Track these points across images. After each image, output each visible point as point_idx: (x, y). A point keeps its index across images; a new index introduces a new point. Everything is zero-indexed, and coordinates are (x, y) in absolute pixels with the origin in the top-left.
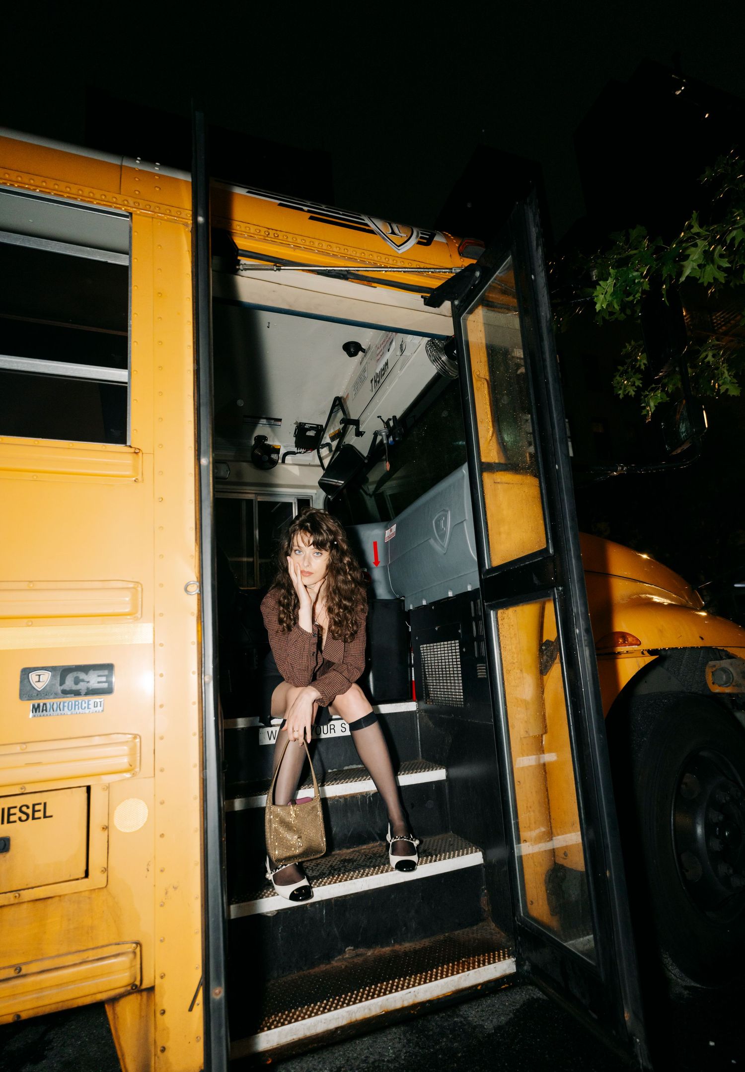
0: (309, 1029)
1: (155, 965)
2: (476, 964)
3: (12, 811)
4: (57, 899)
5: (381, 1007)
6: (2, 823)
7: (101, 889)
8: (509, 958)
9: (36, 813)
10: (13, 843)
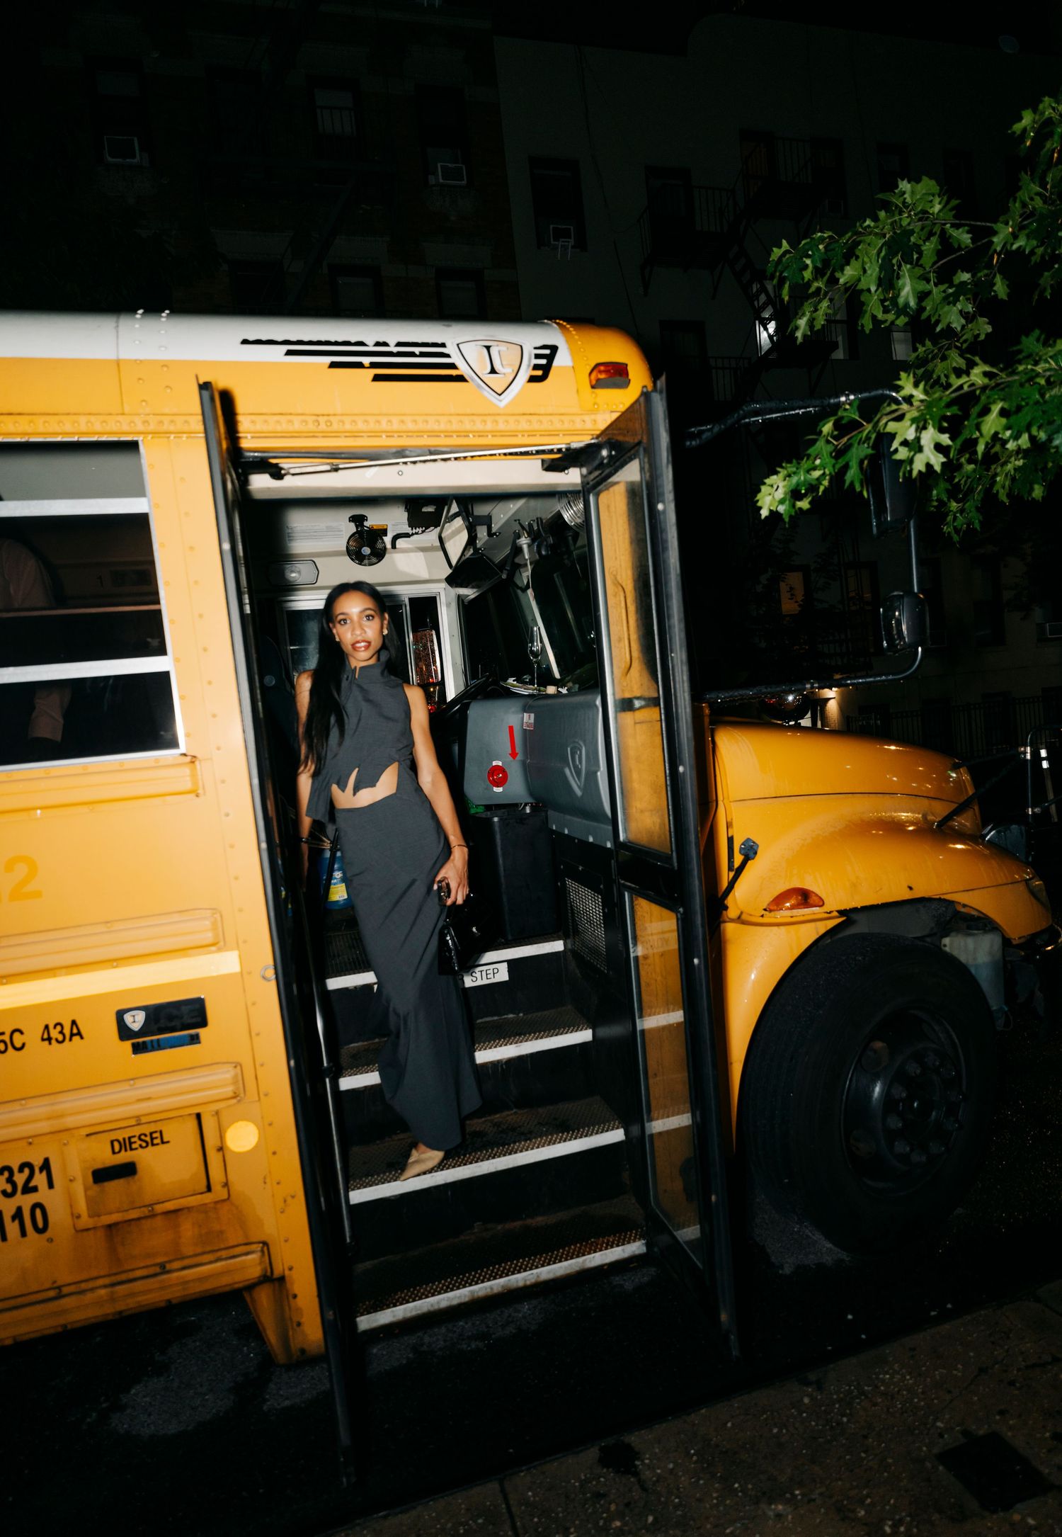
0: (432, 1305)
1: (282, 1260)
2: (604, 1245)
3: (133, 1140)
4: (186, 1210)
5: (503, 1286)
6: (126, 1150)
7: (224, 1201)
8: (639, 1239)
9: (153, 1139)
10: (139, 1166)
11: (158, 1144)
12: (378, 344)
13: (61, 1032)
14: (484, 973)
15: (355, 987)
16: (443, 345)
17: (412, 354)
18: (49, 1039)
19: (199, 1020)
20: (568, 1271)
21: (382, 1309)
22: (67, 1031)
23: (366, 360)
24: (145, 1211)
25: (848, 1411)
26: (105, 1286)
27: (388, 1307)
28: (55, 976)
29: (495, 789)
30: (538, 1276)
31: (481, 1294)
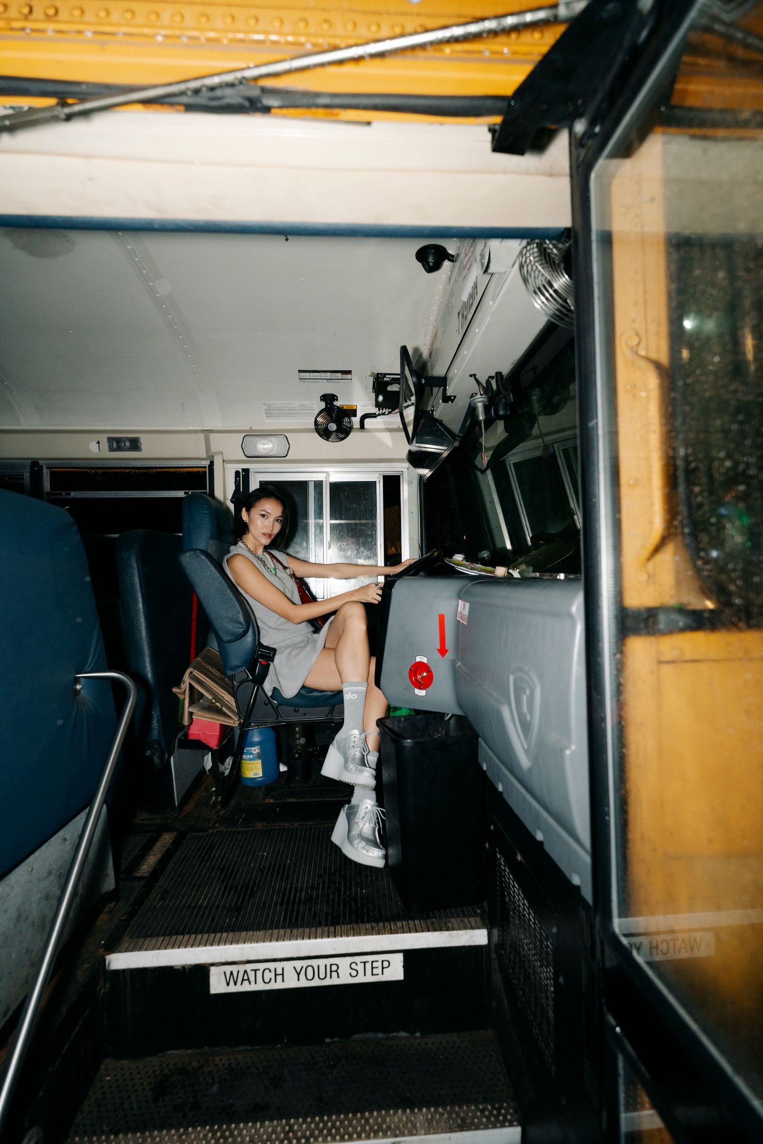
14: (368, 966)
15: (184, 967)
29: (417, 691)
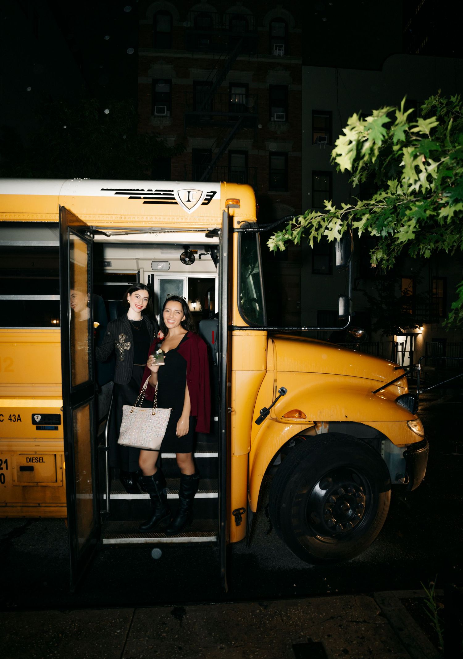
2: (200, 535)
3: (33, 459)
4: (49, 487)
5: (158, 541)
6: (31, 462)
7: (61, 486)
8: (215, 536)
9: (40, 460)
10: (35, 468)
11: (41, 462)
12: (149, 190)
13: (15, 418)
16: (173, 191)
17: (160, 194)
18: (11, 420)
19: (58, 422)
20: (184, 541)
21: (113, 538)
22: (16, 418)
23: (142, 196)
24: (35, 484)
25: (270, 619)
26: (20, 506)
27: (115, 538)
28: (15, 399)
30: (172, 540)
31: (149, 542)
